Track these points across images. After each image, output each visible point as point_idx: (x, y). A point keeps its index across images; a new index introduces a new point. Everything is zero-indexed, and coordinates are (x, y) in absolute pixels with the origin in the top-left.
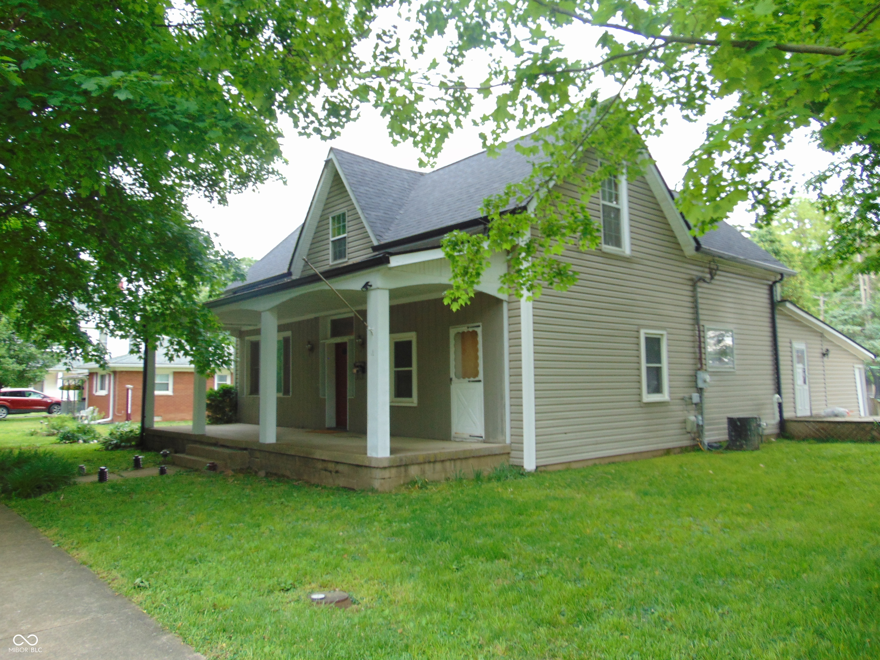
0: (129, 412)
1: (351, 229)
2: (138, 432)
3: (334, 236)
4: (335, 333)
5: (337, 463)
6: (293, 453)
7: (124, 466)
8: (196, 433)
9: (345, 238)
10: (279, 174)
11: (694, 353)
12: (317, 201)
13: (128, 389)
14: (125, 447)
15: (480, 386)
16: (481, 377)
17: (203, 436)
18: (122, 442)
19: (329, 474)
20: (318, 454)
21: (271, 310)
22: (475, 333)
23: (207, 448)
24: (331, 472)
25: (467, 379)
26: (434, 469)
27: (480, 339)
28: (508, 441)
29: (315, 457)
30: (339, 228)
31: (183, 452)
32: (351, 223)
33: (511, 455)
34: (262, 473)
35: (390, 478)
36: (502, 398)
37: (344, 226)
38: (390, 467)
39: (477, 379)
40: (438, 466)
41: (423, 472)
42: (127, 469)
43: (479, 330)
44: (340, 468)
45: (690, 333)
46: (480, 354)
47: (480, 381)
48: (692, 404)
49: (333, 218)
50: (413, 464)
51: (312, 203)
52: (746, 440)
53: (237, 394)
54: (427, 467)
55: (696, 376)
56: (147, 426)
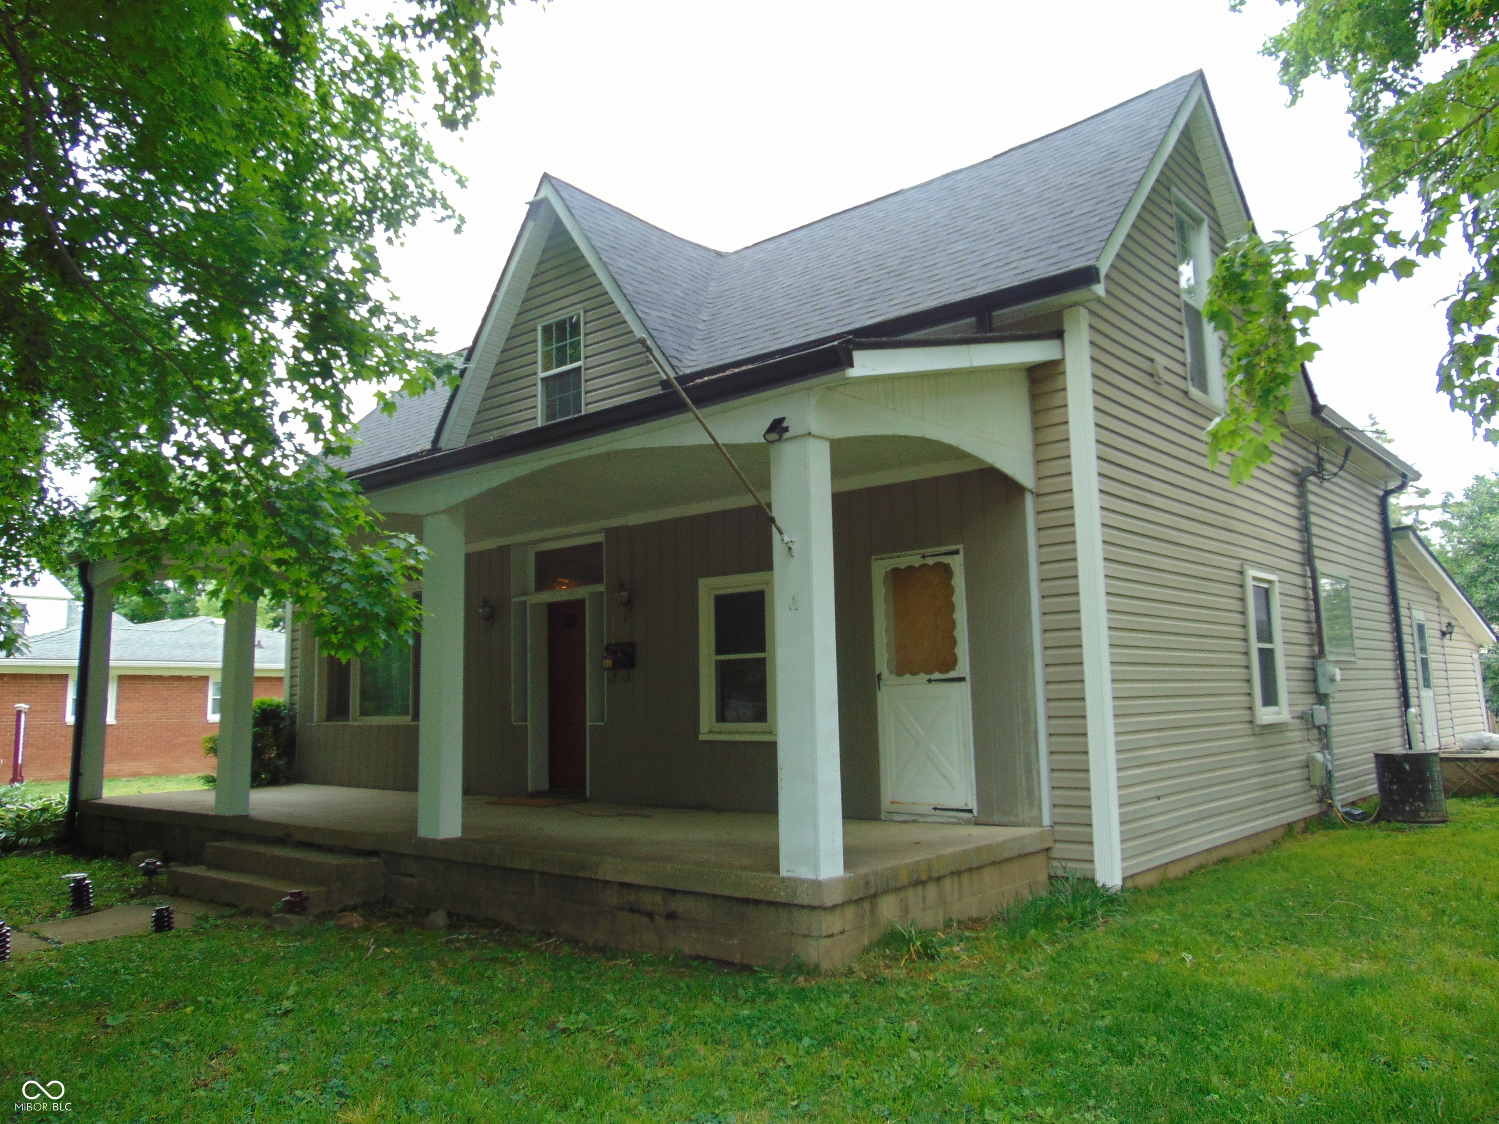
0: (20, 762)
1: (591, 350)
2: (62, 809)
3: (546, 368)
4: (544, 581)
5: (674, 892)
6: (526, 865)
7: (44, 905)
8: (227, 813)
9: (579, 369)
10: (445, 206)
11: (1308, 622)
12: (507, 292)
13: (19, 713)
14: (27, 850)
15: (966, 688)
16: (963, 667)
17: (245, 818)
18: (19, 836)
19: (645, 920)
20: (608, 871)
21: (449, 511)
22: (947, 571)
23: (263, 849)
24: (650, 915)
25: (923, 677)
26: (924, 898)
27: (959, 582)
28: (1046, 821)
29: (600, 876)
30: (561, 351)
31: (198, 861)
32: (592, 338)
33: (1055, 854)
34: (439, 918)
35: (842, 932)
36: (1029, 716)
37: (576, 345)
38: (843, 904)
39: (952, 674)
40: (931, 891)
41: (905, 910)
42: (53, 914)
43: (957, 563)
44: (682, 905)
45: (1299, 581)
46: (961, 616)
47: (962, 679)
48: (1314, 727)
49: (547, 330)
50: (885, 892)
51: (494, 297)
52: (1425, 802)
53: (293, 719)
54: (913, 896)
55: (1313, 669)
56: (84, 794)
